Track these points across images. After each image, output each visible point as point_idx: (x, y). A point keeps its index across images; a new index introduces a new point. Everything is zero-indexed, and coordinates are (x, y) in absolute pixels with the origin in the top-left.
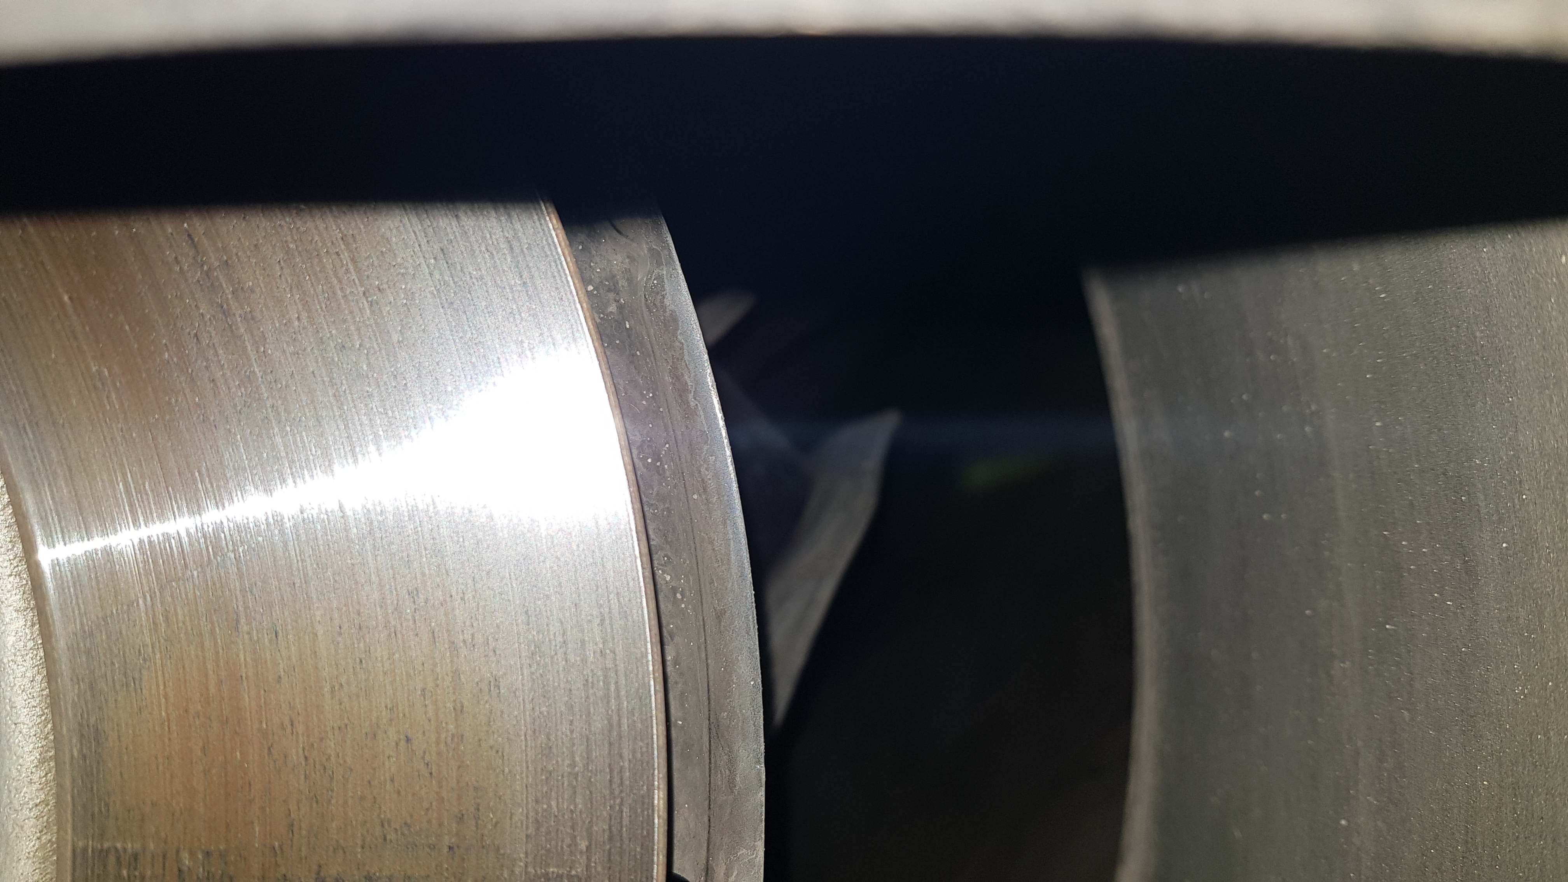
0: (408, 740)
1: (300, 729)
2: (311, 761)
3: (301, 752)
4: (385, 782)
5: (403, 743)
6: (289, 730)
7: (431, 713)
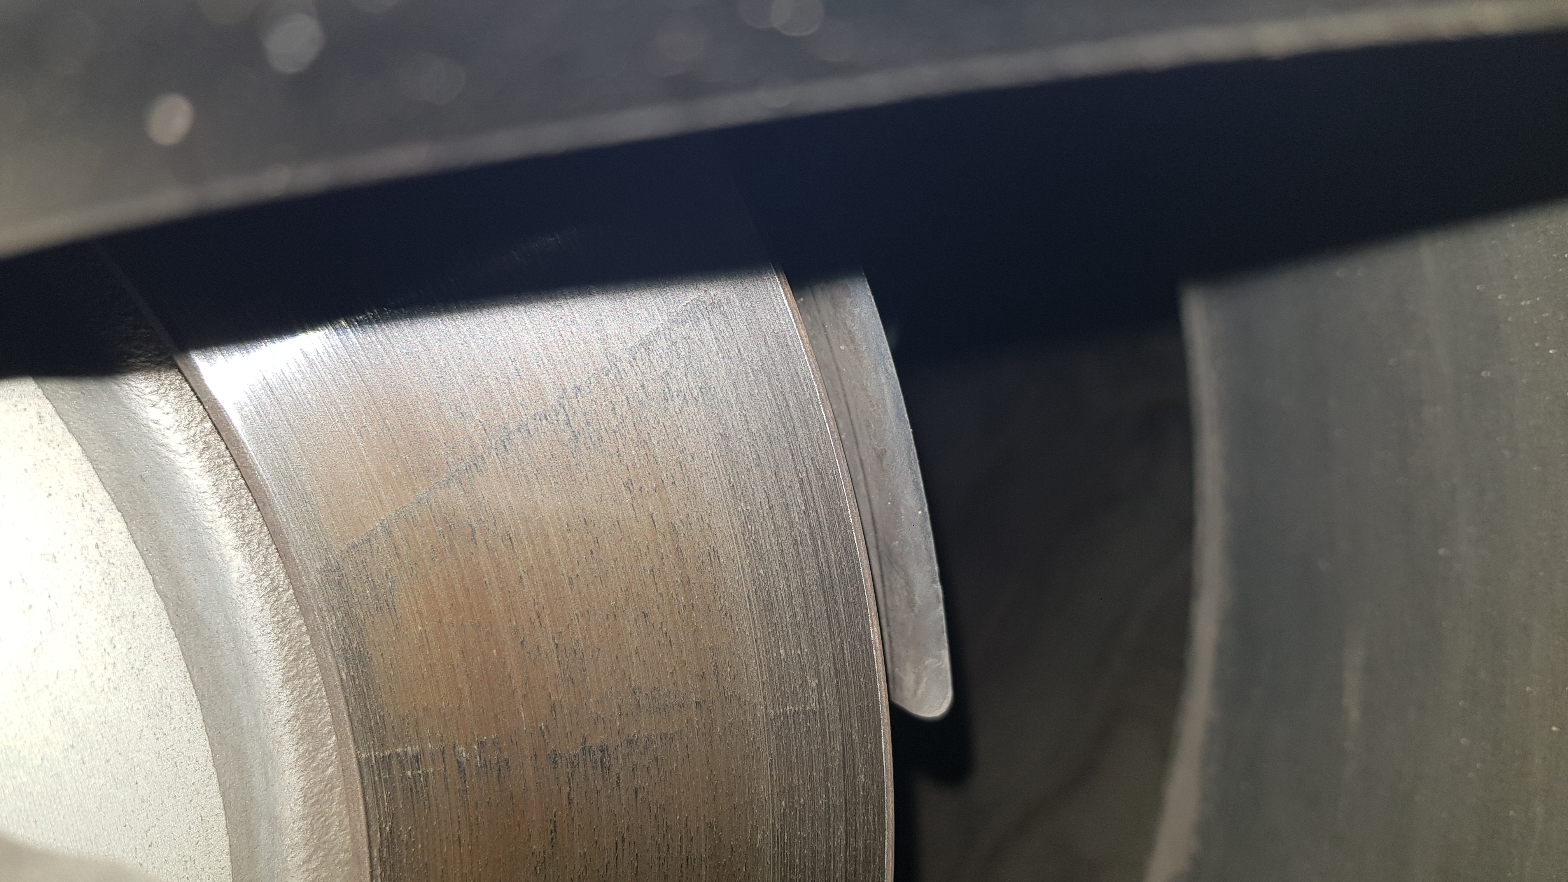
0: (646, 616)
1: (547, 621)
2: (561, 648)
3: (551, 641)
4: (631, 656)
5: (641, 619)
6: (537, 624)
7: (662, 590)
